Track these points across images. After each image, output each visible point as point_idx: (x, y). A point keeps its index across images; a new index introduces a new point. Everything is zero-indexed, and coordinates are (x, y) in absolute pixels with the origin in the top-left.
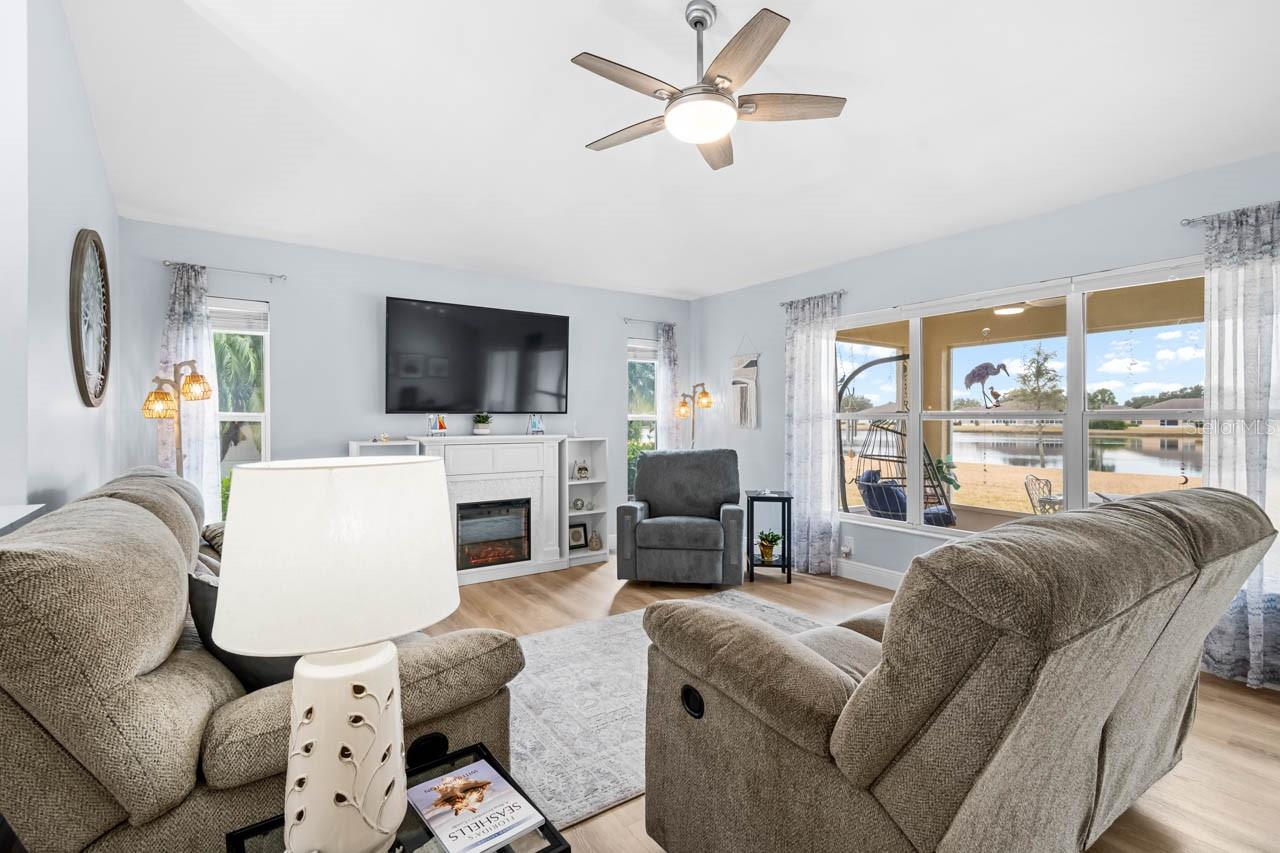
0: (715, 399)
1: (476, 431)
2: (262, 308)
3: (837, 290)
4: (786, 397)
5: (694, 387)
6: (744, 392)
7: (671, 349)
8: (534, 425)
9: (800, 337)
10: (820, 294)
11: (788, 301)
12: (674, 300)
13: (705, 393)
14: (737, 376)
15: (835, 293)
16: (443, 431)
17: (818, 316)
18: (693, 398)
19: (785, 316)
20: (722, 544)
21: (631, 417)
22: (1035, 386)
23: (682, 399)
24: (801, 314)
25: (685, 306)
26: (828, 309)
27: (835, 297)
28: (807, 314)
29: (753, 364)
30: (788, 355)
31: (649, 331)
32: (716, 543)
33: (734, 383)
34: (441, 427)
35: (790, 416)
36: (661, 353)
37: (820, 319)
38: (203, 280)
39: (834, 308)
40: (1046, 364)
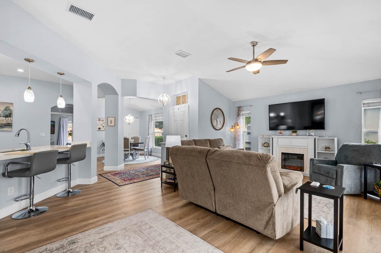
2: (249, 112)
8: (309, 133)
34: (281, 134)
38: (241, 109)
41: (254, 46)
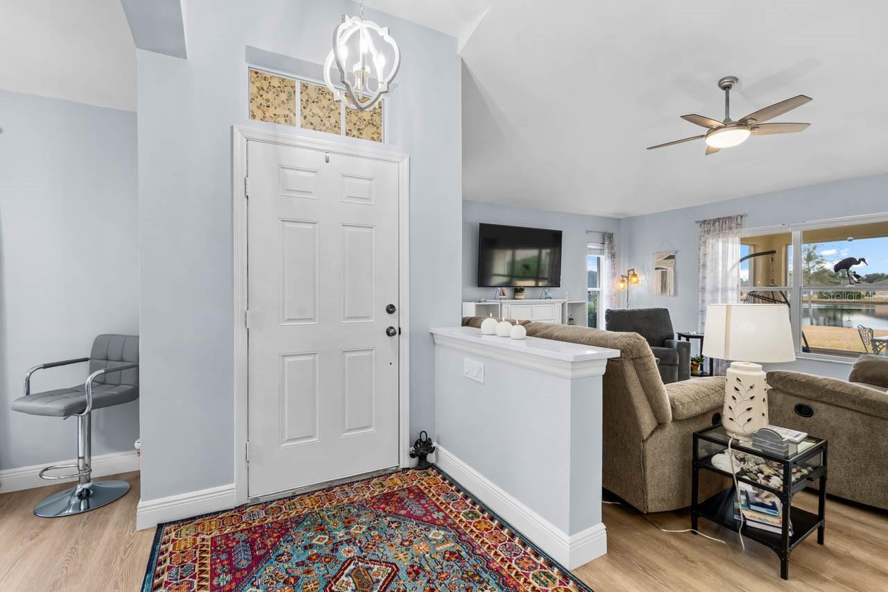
0: (642, 278)
1: (516, 297)
3: (741, 214)
4: (701, 277)
5: (629, 271)
6: (664, 275)
7: (612, 248)
8: (546, 294)
9: (710, 241)
10: (728, 216)
11: (702, 220)
12: (611, 218)
13: (635, 275)
14: (658, 264)
15: (739, 215)
16: (504, 297)
17: (726, 229)
18: (627, 278)
19: (698, 230)
20: (678, 362)
21: (590, 289)
22: (807, 267)
23: (621, 278)
24: (712, 228)
25: (618, 221)
26: (733, 225)
27: (739, 218)
28: (717, 228)
29: (671, 257)
30: (702, 252)
31: (598, 237)
32: (675, 361)
33: (656, 269)
34: (504, 295)
35: (703, 289)
36: (606, 251)
37: (728, 231)
39: (737, 224)
40: (815, 252)
41: (727, 88)
